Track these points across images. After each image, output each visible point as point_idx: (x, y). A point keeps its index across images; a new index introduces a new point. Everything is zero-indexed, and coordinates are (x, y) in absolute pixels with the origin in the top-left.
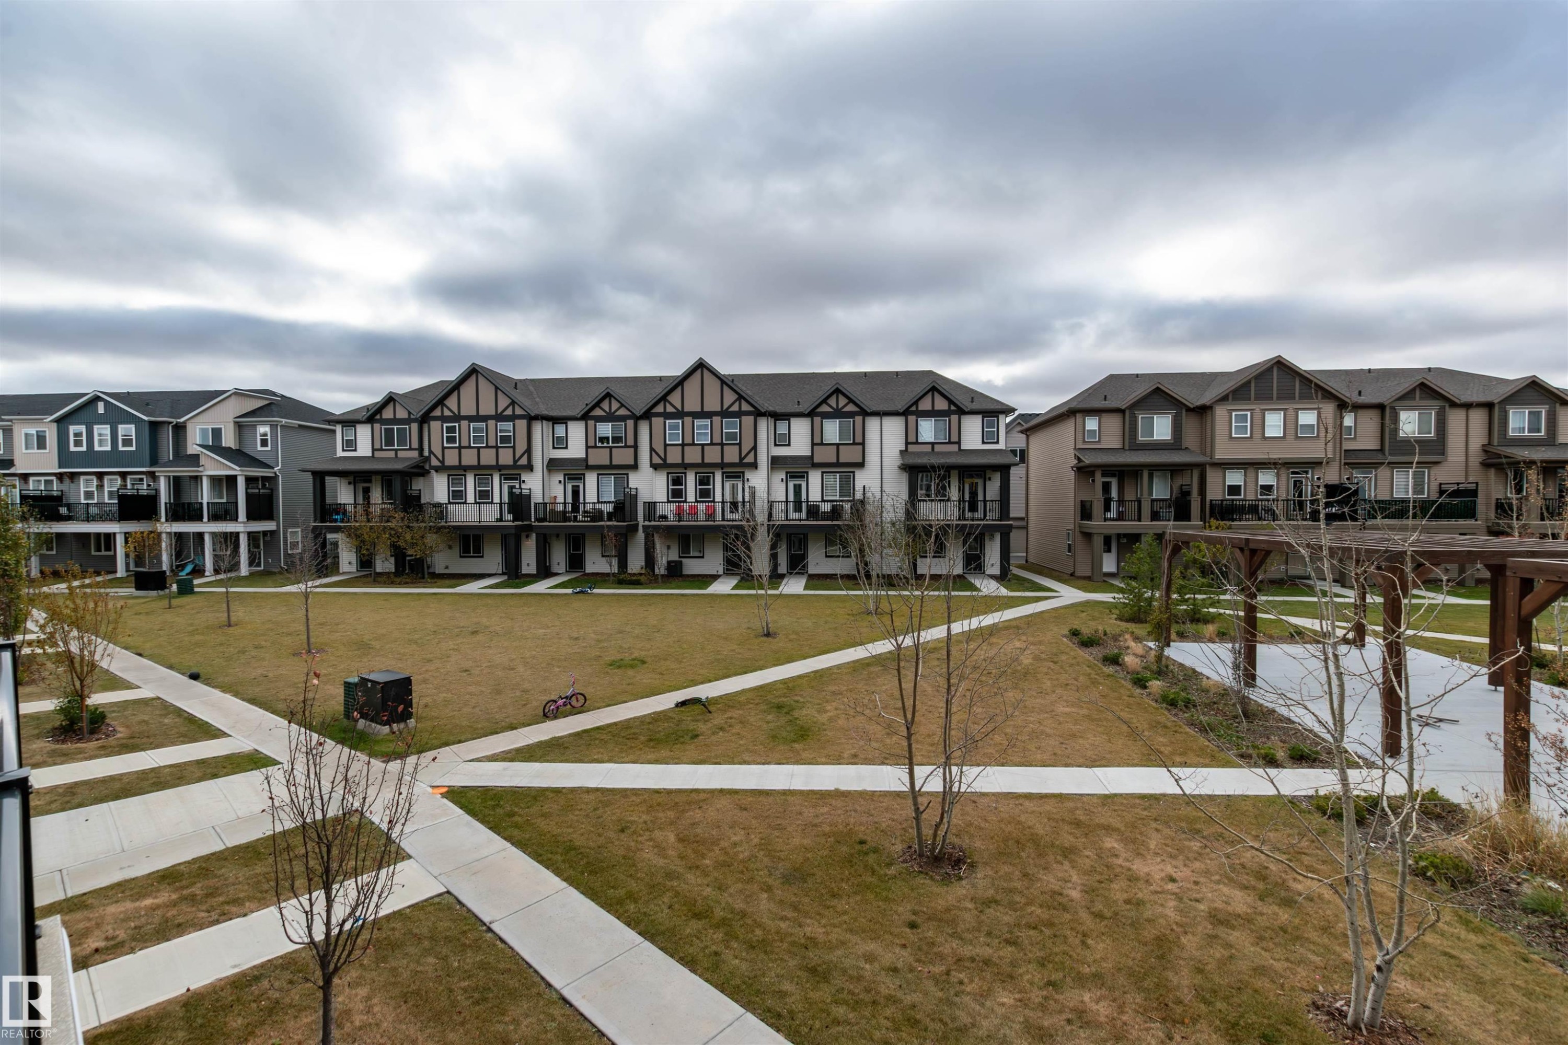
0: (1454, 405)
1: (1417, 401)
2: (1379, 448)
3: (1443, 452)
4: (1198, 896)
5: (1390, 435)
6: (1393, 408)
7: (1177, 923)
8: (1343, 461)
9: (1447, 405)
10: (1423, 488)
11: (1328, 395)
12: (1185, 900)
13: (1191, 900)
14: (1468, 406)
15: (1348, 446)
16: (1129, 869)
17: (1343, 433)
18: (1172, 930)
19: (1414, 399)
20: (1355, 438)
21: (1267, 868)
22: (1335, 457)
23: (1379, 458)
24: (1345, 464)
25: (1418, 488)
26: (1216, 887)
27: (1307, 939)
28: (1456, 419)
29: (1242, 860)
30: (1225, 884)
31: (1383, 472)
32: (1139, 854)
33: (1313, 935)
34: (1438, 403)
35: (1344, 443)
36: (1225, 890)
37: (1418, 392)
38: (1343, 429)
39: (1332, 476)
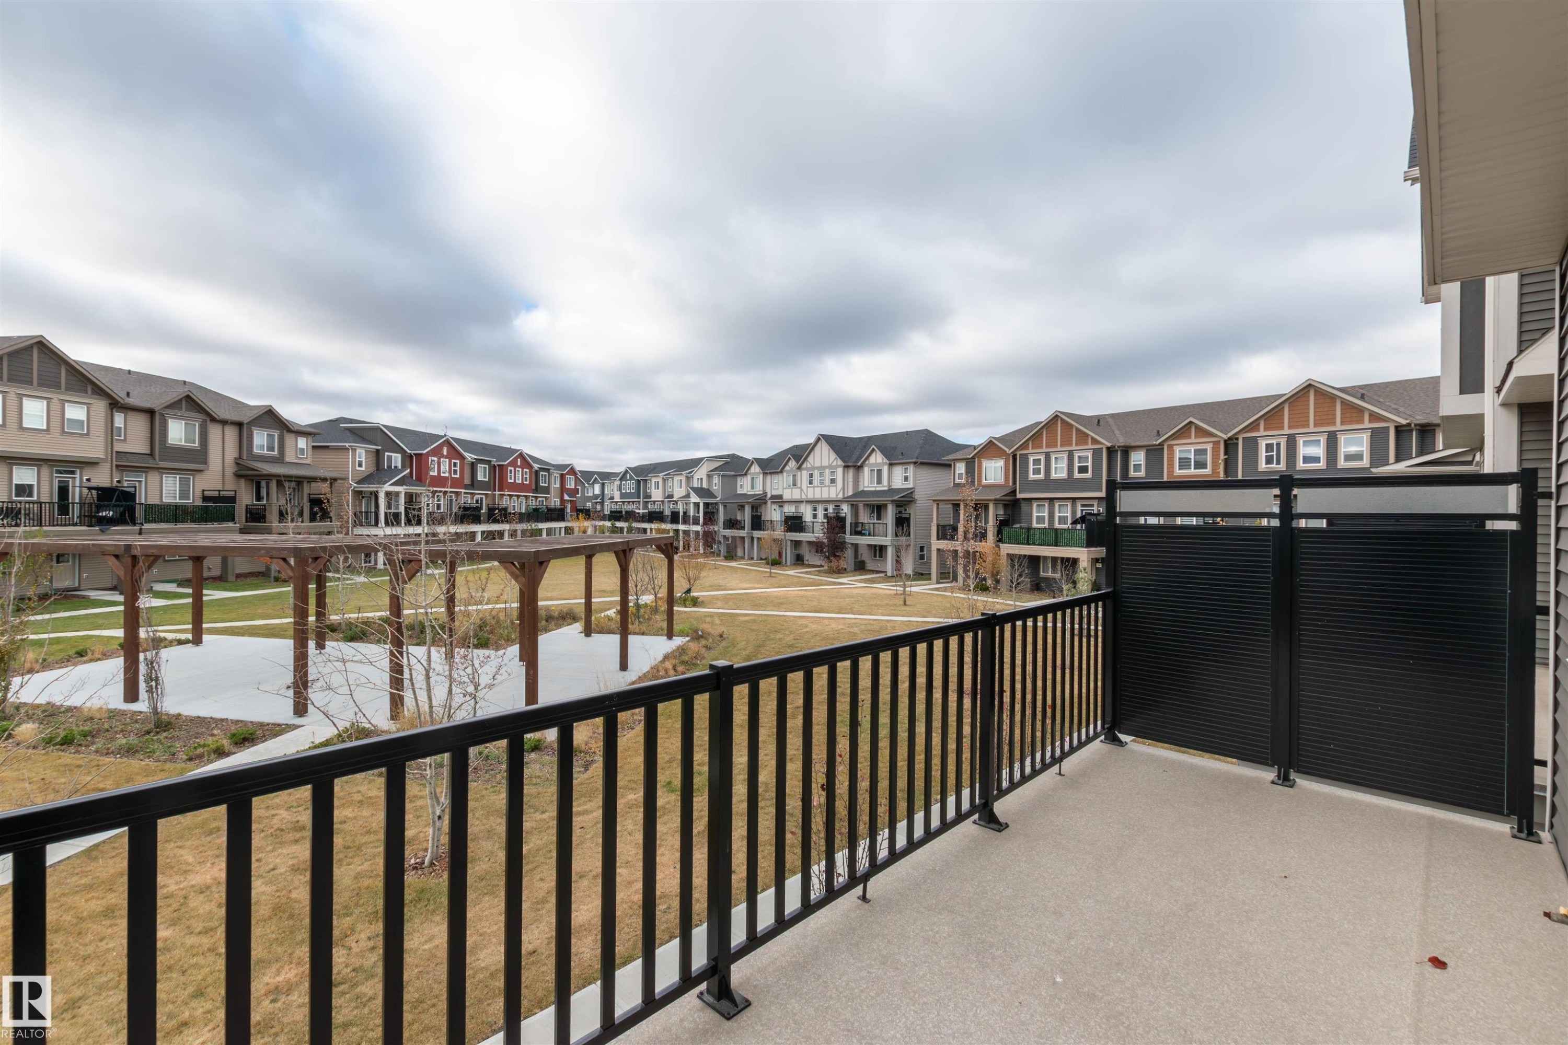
0: (213, 420)
1: (183, 412)
2: (149, 452)
3: (205, 461)
4: (271, 866)
5: (160, 441)
6: (162, 415)
7: (277, 891)
8: (115, 463)
9: (208, 420)
10: (189, 494)
11: (99, 391)
12: (264, 875)
13: (269, 872)
14: (224, 423)
15: (119, 447)
16: (193, 886)
17: (115, 434)
18: (279, 897)
19: (181, 409)
20: (125, 440)
21: (298, 821)
22: (107, 458)
23: (150, 463)
24: (117, 466)
25: (184, 494)
26: (276, 853)
27: (365, 843)
28: (215, 432)
29: (275, 827)
30: (279, 848)
31: (153, 477)
32: (186, 872)
33: (366, 839)
34: (202, 416)
35: (115, 443)
36: (285, 851)
37: (184, 403)
38: (115, 430)
39: (103, 478)
